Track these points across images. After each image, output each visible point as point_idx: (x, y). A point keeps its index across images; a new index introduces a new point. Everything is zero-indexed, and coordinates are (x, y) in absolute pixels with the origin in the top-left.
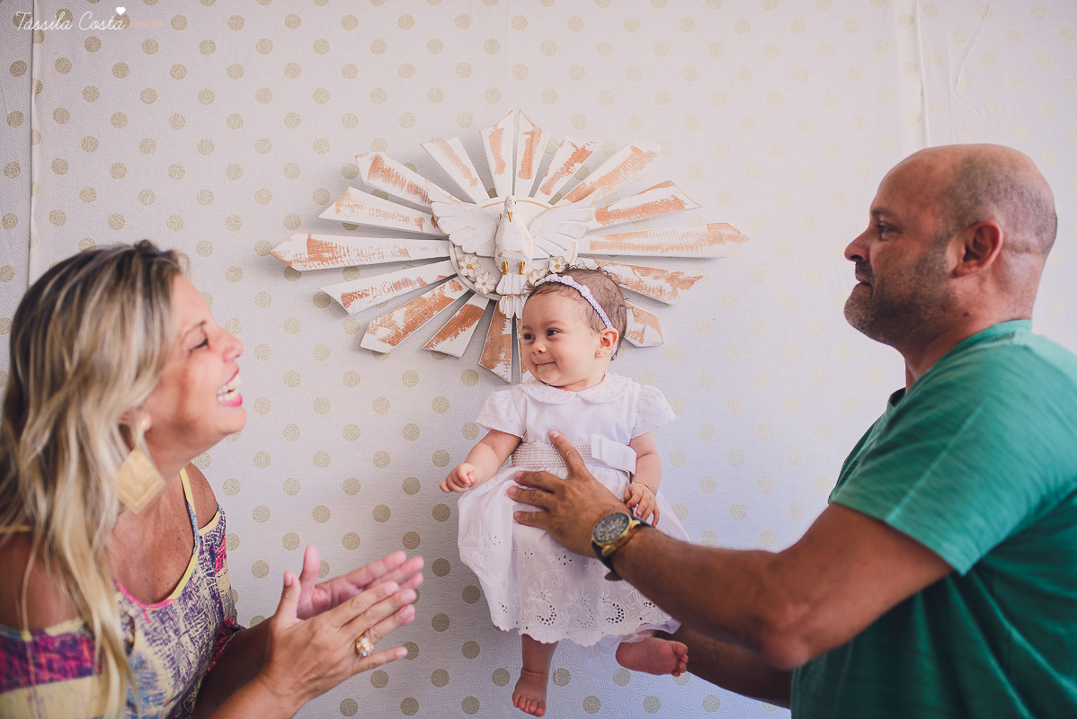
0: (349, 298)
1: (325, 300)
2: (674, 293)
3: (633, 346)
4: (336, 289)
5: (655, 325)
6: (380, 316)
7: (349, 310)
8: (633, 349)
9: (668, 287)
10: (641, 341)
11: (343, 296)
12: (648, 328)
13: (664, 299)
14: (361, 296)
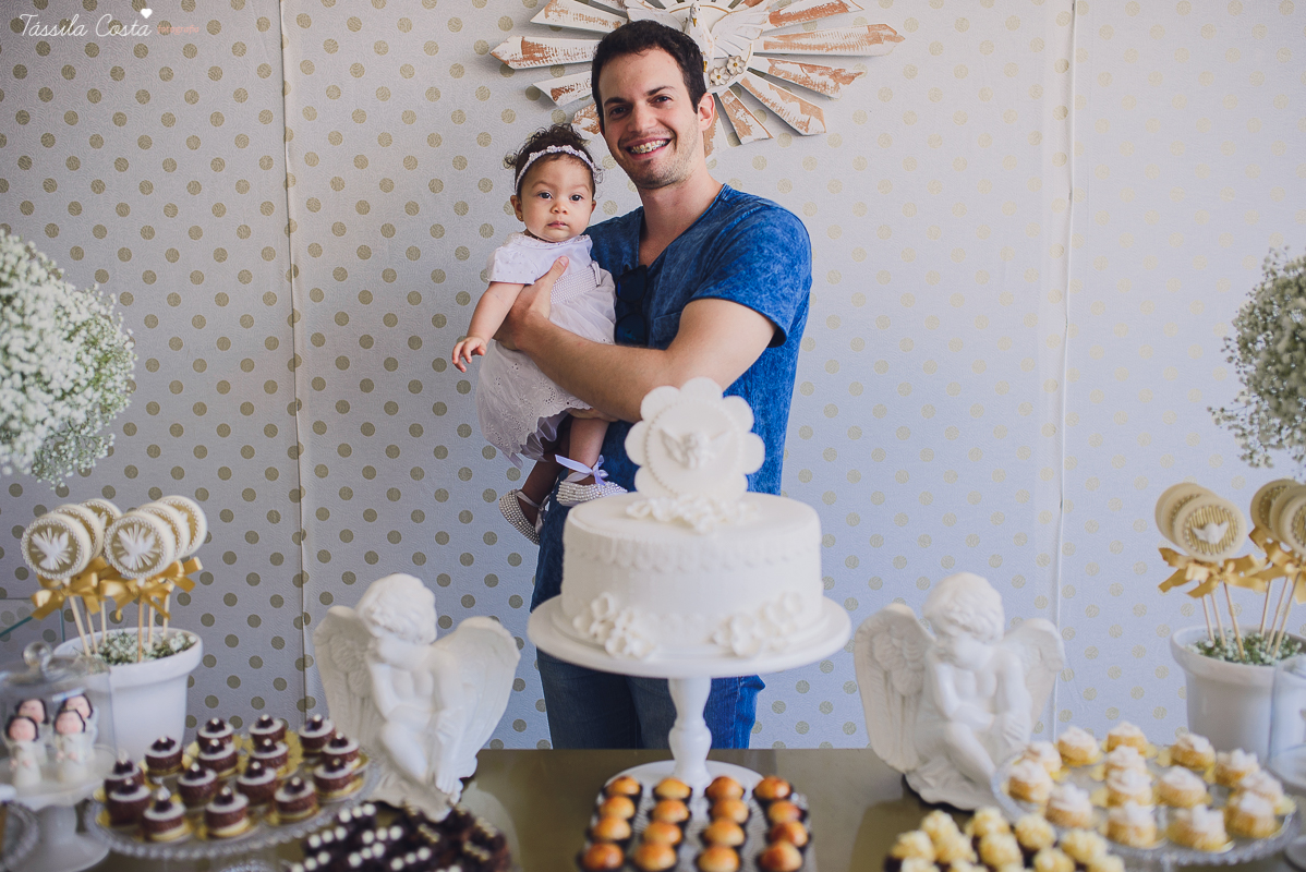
0: (557, 92)
1: (535, 94)
2: (837, 88)
3: (798, 134)
4: (547, 85)
5: (819, 116)
6: (584, 108)
7: (558, 102)
8: (799, 138)
9: (831, 83)
10: (807, 130)
11: (553, 91)
12: (813, 118)
13: (828, 92)
14: (567, 91)
